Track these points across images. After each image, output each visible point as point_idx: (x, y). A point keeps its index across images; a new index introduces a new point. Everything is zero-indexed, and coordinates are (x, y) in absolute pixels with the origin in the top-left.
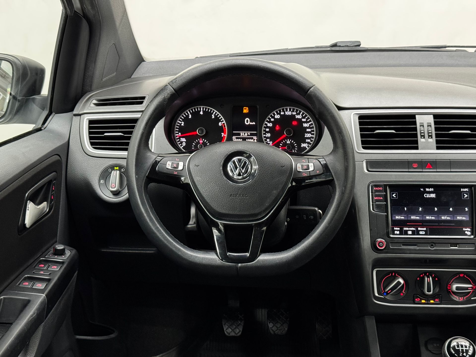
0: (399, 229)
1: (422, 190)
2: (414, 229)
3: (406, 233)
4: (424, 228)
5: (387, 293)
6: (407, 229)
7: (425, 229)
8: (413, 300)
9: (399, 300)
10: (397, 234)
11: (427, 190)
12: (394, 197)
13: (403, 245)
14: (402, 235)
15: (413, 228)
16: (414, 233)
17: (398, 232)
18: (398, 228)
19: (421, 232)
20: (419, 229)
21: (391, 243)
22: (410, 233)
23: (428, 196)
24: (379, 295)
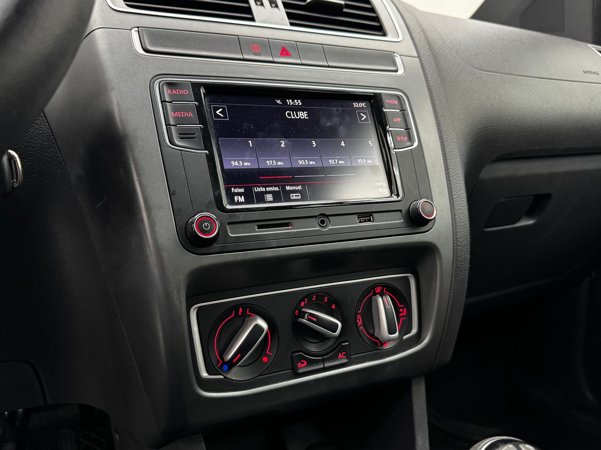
0: (242, 190)
1: (279, 102)
2: (277, 189)
3: (261, 198)
4: (298, 185)
5: (231, 364)
6: (264, 189)
7: (299, 188)
8: (291, 367)
9: (260, 375)
10: (239, 203)
11: (290, 102)
12: (220, 117)
13: (259, 227)
14: (253, 203)
15: (275, 186)
16: (277, 197)
17: (242, 199)
18: (240, 188)
19: (293, 196)
20: (288, 188)
21: (229, 224)
22: (269, 197)
23: (294, 116)
24: (210, 374)
